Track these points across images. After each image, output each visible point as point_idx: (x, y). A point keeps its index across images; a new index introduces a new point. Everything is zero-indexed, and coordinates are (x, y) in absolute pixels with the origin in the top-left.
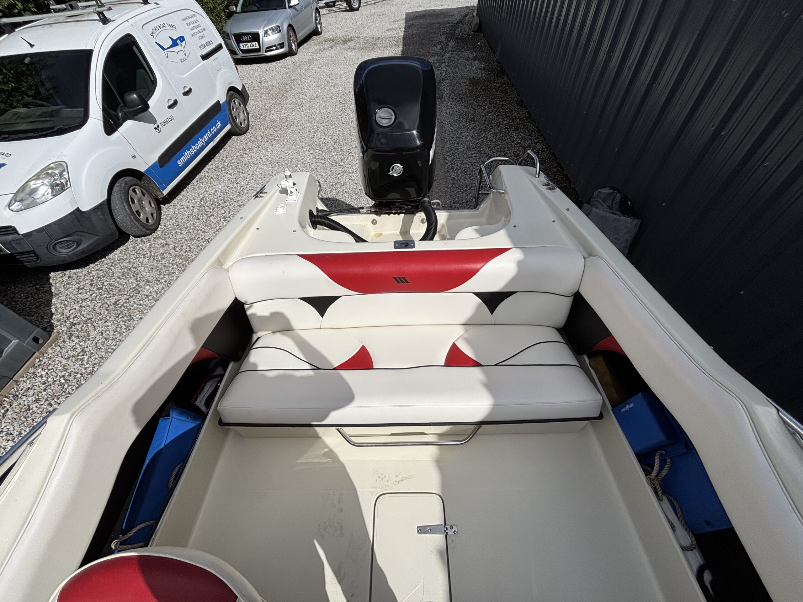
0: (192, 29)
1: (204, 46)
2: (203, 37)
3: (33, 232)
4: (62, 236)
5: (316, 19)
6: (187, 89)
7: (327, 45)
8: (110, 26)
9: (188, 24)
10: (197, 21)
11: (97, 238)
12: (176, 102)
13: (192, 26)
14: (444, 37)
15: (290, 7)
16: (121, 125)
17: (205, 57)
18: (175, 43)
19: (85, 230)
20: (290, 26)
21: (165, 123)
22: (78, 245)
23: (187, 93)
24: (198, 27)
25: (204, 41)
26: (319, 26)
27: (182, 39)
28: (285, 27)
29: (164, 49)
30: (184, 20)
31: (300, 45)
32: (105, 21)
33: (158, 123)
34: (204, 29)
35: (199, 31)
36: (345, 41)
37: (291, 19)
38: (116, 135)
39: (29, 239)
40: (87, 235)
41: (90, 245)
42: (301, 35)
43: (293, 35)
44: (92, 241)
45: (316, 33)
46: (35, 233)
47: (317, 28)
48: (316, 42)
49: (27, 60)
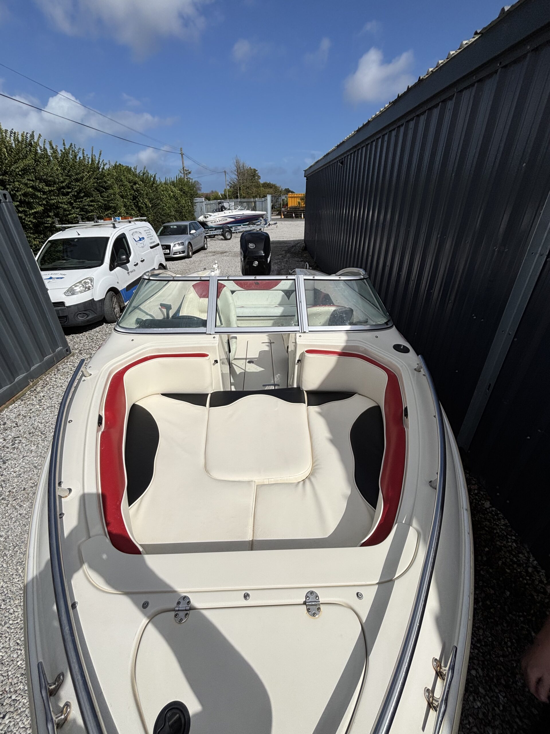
0: (148, 235)
1: (151, 243)
2: (152, 239)
3: (72, 306)
4: (83, 310)
5: (204, 242)
6: (142, 259)
7: (211, 254)
8: (117, 229)
9: (147, 233)
10: (150, 232)
11: (96, 315)
12: (137, 264)
13: (148, 234)
14: (283, 252)
15: (190, 234)
16: (115, 268)
17: (152, 248)
18: (140, 240)
19: (93, 310)
20: (189, 243)
21: (132, 272)
22: (88, 316)
23: (142, 261)
24: (150, 234)
25: (152, 241)
26: (206, 245)
27: (143, 238)
28: (187, 243)
29: (136, 241)
30: (145, 231)
31: (194, 253)
32: (114, 227)
33: (129, 271)
34: (153, 236)
35: (150, 237)
36: (222, 253)
37: (191, 240)
38: (113, 271)
39: (69, 309)
40: (93, 313)
41: (92, 318)
42: (195, 248)
43: (190, 248)
44: (93, 316)
45: (203, 248)
46: (72, 307)
47: (204, 246)
48: (203, 253)
49: (76, 240)
